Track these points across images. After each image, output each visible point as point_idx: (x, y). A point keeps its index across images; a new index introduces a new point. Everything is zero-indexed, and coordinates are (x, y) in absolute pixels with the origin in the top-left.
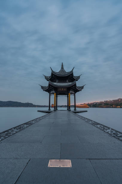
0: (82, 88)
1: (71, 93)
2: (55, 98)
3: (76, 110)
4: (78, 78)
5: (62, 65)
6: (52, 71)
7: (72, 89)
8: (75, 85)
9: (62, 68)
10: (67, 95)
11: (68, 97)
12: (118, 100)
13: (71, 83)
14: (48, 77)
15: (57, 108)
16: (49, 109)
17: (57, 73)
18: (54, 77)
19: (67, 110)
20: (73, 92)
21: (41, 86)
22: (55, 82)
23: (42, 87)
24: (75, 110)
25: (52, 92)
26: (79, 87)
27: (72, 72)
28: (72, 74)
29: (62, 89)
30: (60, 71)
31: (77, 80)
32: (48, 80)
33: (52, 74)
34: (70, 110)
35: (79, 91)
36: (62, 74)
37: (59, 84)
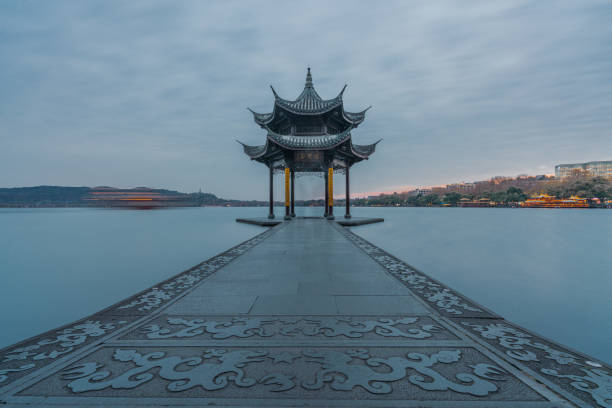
0: (371, 149)
1: (337, 168)
2: (287, 182)
3: (350, 217)
4: (361, 116)
5: (309, 75)
6: (277, 97)
7: (340, 154)
8: (349, 142)
9: (309, 86)
10: (323, 173)
11: (326, 177)
12: (492, 182)
13: (334, 137)
14: (266, 117)
15: (293, 211)
16: (272, 216)
17: (291, 102)
18: (283, 118)
19: (325, 216)
20: (342, 164)
21: (245, 146)
22: (286, 132)
23: (248, 150)
24: (348, 215)
25: (277, 164)
26: (361, 147)
27: (339, 99)
28: (340, 108)
29: (310, 155)
30: (302, 96)
31: (356, 126)
32: (263, 126)
33: (277, 109)
34: (333, 219)
35: (360, 159)
36: (310, 108)
37: (299, 138)
